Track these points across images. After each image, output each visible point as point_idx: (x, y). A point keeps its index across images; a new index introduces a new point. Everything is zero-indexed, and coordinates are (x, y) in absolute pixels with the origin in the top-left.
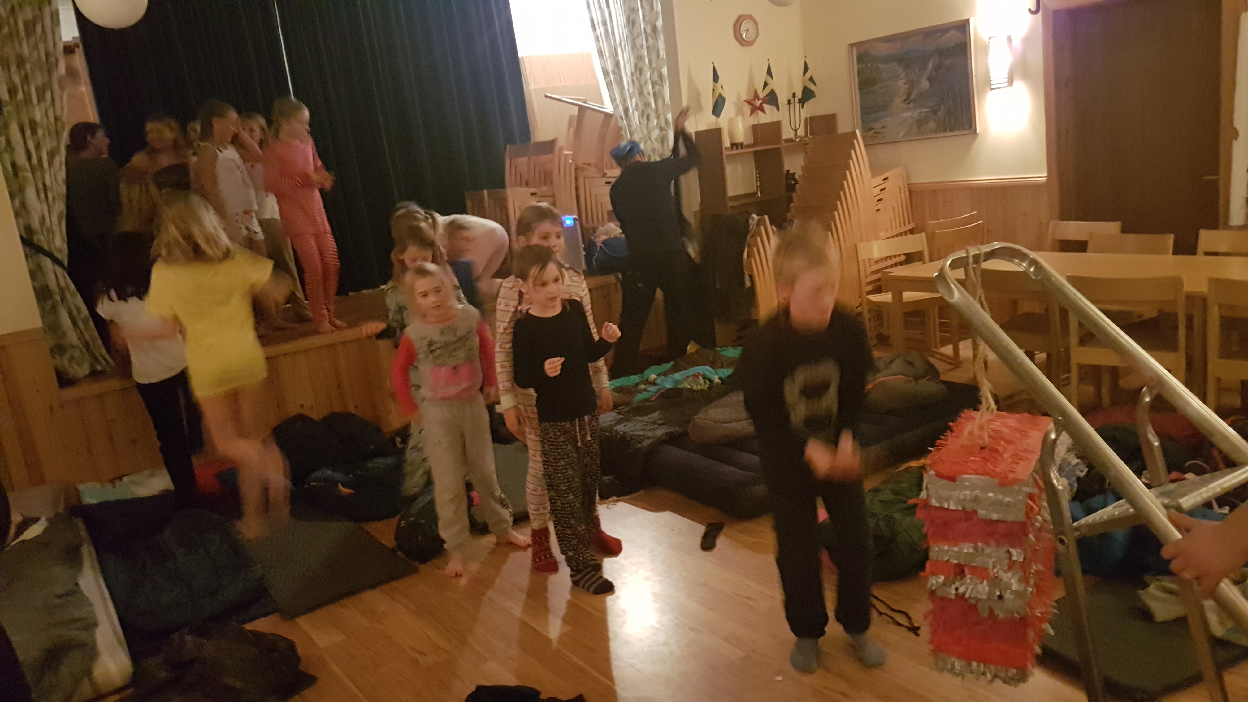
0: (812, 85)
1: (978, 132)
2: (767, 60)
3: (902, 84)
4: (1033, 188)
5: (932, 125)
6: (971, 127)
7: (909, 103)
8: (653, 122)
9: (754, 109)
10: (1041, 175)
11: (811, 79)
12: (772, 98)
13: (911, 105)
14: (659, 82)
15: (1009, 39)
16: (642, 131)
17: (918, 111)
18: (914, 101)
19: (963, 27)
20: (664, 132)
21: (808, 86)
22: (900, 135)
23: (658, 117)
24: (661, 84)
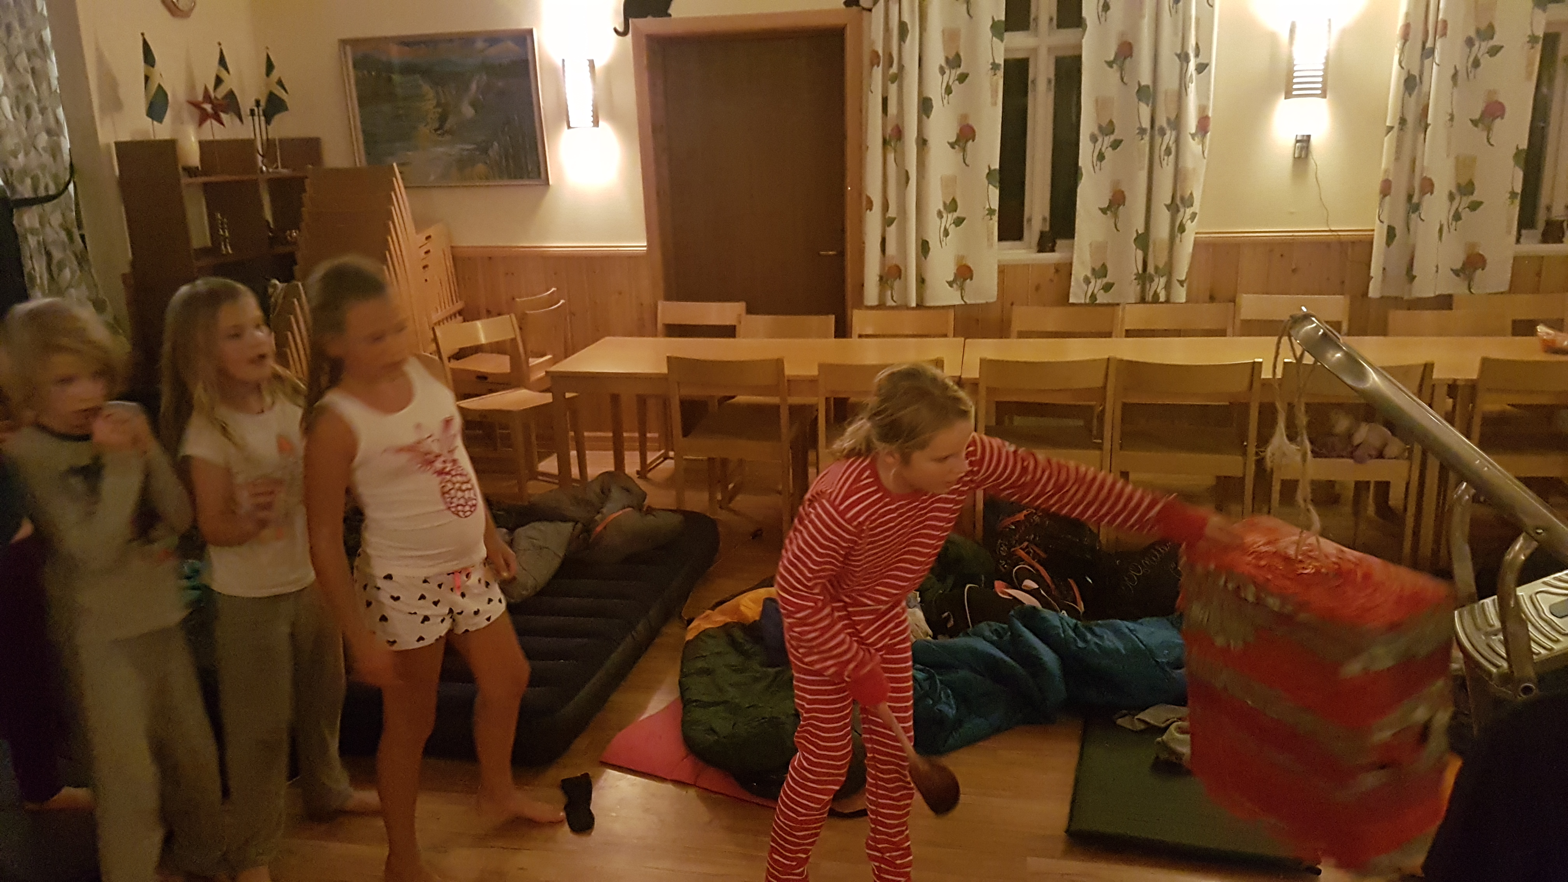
0: (284, 92)
1: (551, 182)
2: (217, 45)
3: (429, 105)
4: (631, 259)
5: (480, 167)
6: (540, 176)
7: (443, 134)
8: (36, 118)
9: (204, 117)
10: (638, 244)
11: (280, 83)
12: (230, 103)
13: (447, 137)
14: (40, 52)
15: (592, 64)
16: (19, 133)
17: (459, 146)
18: (451, 132)
19: (525, 38)
20: (55, 138)
21: (276, 92)
22: (432, 178)
23: (43, 112)
24: (42, 55)
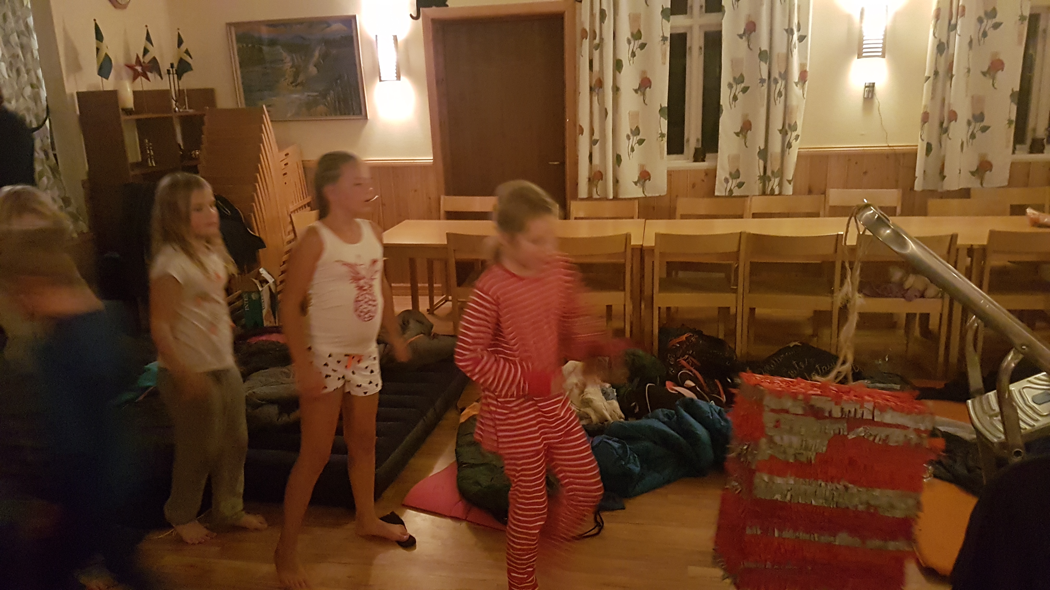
0: (189, 58)
1: (368, 118)
2: (145, 27)
3: (287, 66)
4: (423, 168)
5: (321, 108)
6: (361, 113)
7: (296, 86)
8: (24, 76)
9: (136, 75)
10: (428, 158)
11: (187, 52)
12: (154, 66)
13: (299, 88)
14: (26, 33)
15: (395, 38)
16: (13, 87)
17: (306, 94)
18: (301, 84)
19: (350, 21)
20: (36, 90)
21: (184, 58)
22: (289, 115)
23: (28, 72)
24: (28, 35)
